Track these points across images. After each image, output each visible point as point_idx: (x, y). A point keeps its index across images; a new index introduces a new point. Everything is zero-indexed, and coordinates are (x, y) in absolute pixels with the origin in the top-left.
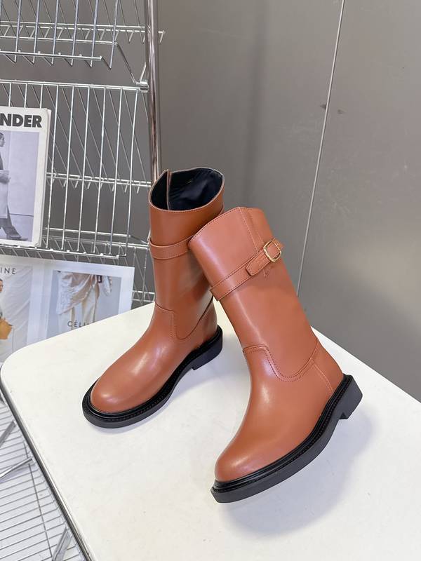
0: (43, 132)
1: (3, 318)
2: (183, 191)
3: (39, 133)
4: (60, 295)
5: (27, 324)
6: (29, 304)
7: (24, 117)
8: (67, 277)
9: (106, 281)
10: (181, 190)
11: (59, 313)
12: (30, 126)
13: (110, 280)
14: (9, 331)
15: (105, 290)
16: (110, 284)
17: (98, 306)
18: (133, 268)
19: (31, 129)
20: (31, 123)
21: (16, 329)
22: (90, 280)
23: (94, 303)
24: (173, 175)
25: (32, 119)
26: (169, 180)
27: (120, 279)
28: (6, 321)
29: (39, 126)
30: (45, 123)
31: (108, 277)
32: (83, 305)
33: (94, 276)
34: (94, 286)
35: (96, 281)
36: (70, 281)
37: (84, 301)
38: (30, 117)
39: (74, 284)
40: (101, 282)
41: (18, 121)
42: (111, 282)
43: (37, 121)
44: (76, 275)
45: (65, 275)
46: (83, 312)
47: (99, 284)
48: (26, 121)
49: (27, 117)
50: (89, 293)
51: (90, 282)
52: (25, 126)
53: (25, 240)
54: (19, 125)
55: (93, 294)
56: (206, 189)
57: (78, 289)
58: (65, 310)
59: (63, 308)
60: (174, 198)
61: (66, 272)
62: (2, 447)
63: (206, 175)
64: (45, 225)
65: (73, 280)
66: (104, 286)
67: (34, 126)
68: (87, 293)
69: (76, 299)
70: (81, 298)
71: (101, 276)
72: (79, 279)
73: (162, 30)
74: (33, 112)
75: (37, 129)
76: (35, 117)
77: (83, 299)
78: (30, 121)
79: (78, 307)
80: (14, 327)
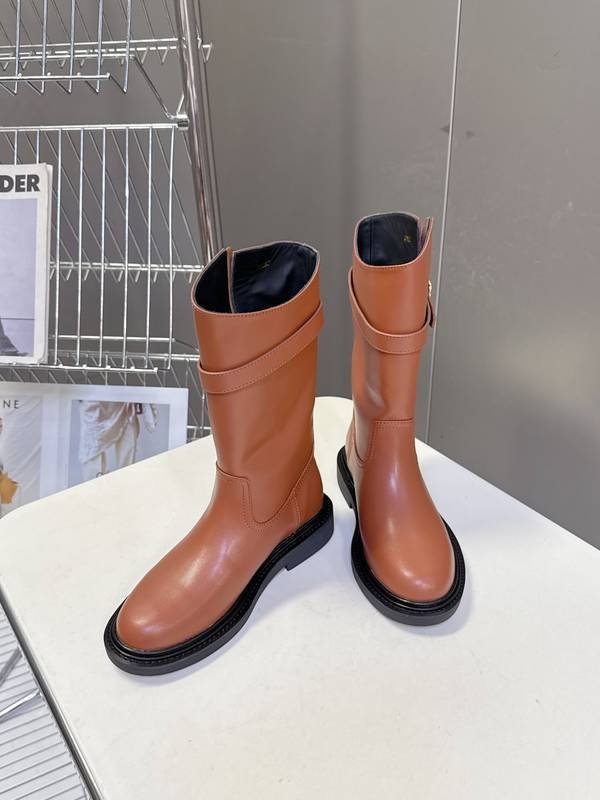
0: (42, 198)
1: (4, 472)
2: (253, 283)
3: (36, 199)
4: (82, 434)
5: (38, 479)
6: (40, 450)
7: (14, 179)
8: (92, 409)
9: (148, 411)
10: (250, 281)
11: (84, 461)
12: (23, 190)
13: (153, 410)
14: (13, 491)
15: (147, 425)
16: (154, 415)
17: (138, 448)
18: (187, 390)
19: (25, 195)
20: (25, 186)
21: (23, 487)
22: (124, 411)
23: (133, 445)
24: (237, 255)
25: (26, 181)
26: (230, 265)
27: (167, 407)
28: (9, 476)
29: (37, 189)
30: (44, 184)
31: (151, 405)
32: (117, 447)
33: (131, 404)
34: (131, 419)
35: (134, 412)
36: (96, 414)
37: (119, 442)
38: (23, 177)
39: (102, 418)
40: (141, 412)
41: (6, 184)
42: (156, 412)
43: (33, 182)
44: (104, 405)
45: (89, 405)
46: (118, 458)
47: (138, 416)
48: (18, 184)
49: (19, 178)
50: (125, 428)
51: (125, 414)
52: (17, 190)
53: (24, 355)
54: (8, 189)
55: (131, 431)
56: (291, 277)
57: (109, 424)
58: (91, 456)
59: (88, 454)
60: (240, 295)
61: (90, 401)
62: (3, 689)
63: (289, 253)
64: (51, 331)
65: (101, 412)
66: (144, 418)
67: (29, 190)
68: (121, 430)
69: (106, 439)
70: (114, 438)
71: (141, 405)
72: (110, 410)
73: (208, 44)
74: (27, 170)
75: (33, 194)
76: (30, 177)
77: (117, 439)
78: (23, 183)
79: (110, 451)
80: (20, 485)
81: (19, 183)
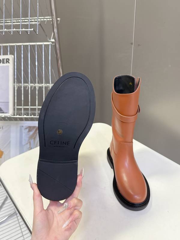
0: (10, 65)
4: (23, 136)
6: (10, 141)
11: (24, 145)
12: (4, 63)
19: (5, 65)
20: (5, 62)
21: (5, 153)
25: (5, 60)
29: (9, 63)
30: (11, 61)
32: (34, 140)
36: (27, 130)
38: (4, 59)
39: (29, 131)
43: (8, 61)
44: (30, 127)
45: (25, 127)
49: (3, 59)
50: (36, 134)
52: (2, 63)
53: (6, 113)
57: (31, 133)
58: (26, 143)
64: (14, 105)
65: (29, 129)
69: (31, 138)
72: (32, 129)
73: (59, 18)
74: (5, 57)
75: (8, 64)
76: (7, 59)
77: (34, 137)
78: (4, 61)
79: (32, 141)
80: (4, 152)
81: (3, 61)
